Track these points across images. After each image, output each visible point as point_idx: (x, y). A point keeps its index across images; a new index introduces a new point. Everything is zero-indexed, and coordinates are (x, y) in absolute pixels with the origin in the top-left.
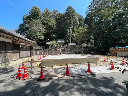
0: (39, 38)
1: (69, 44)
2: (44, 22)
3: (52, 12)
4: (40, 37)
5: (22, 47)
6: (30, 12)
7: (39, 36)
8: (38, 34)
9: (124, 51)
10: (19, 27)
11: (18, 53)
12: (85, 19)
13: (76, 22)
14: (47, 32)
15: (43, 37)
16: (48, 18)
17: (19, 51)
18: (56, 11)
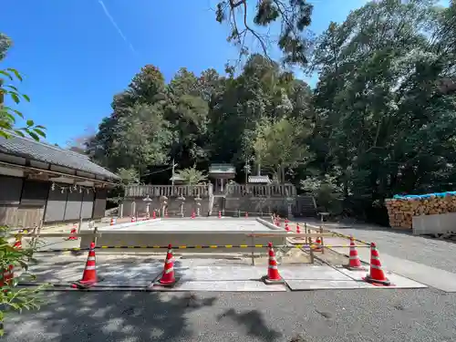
0: (148, 159)
1: (252, 180)
2: (170, 109)
3: (200, 76)
4: (152, 156)
5: (58, 189)
6: (134, 83)
7: (150, 154)
8: (147, 147)
9: (439, 210)
10: (100, 128)
11: (41, 207)
12: (316, 91)
13: (280, 103)
14: (177, 140)
15: (161, 157)
16: (185, 98)
17: (43, 201)
18: (214, 72)
